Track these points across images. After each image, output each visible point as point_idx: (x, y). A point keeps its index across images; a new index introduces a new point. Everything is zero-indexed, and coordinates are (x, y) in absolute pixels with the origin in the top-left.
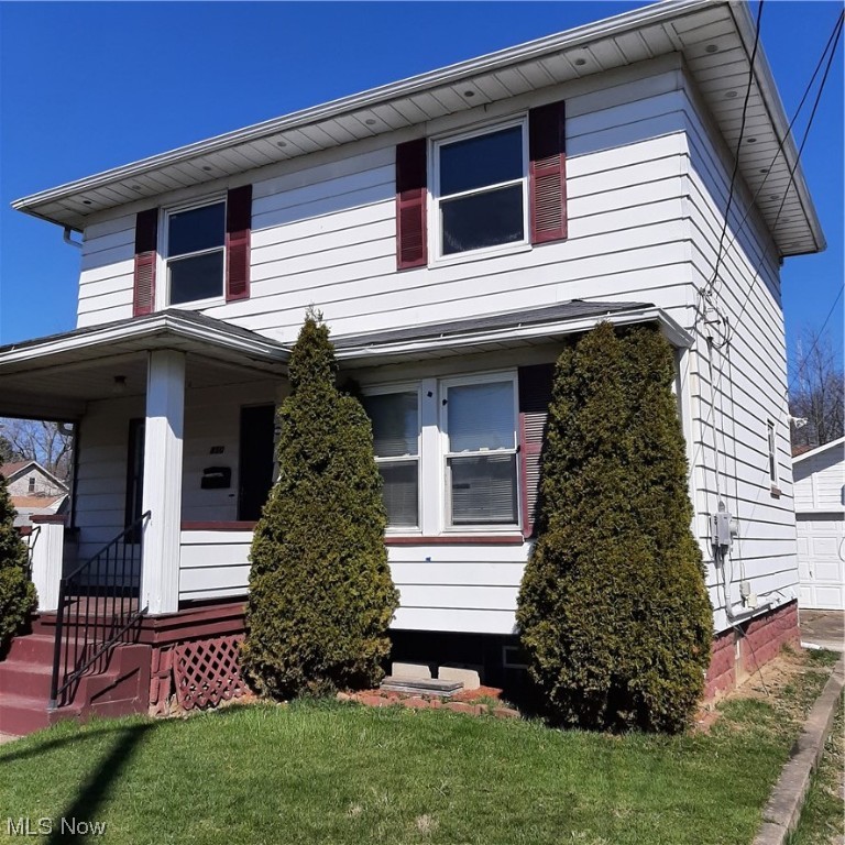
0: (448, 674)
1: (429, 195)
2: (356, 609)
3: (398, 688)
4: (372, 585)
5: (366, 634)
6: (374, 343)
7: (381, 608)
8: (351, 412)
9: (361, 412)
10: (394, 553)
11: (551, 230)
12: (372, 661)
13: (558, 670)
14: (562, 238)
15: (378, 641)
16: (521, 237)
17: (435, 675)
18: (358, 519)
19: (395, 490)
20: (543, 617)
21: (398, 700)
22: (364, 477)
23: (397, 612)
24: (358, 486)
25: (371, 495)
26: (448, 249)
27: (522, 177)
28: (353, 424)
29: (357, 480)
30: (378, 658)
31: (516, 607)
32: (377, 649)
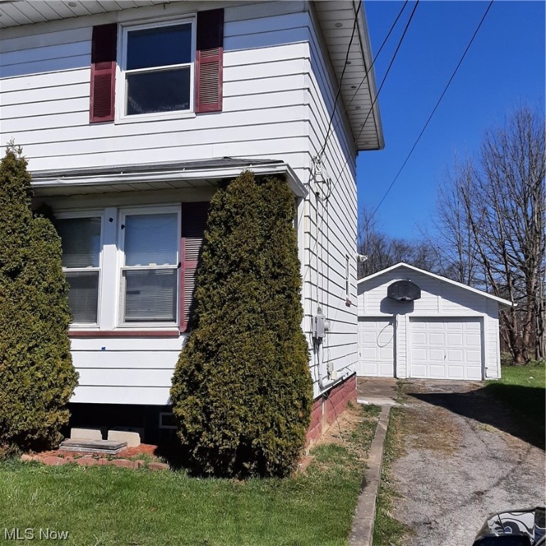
0: (115, 436)
1: (118, 68)
2: (40, 388)
3: (74, 449)
4: (55, 369)
5: (48, 408)
6: (65, 176)
7: (62, 387)
8: (43, 230)
9: (53, 230)
10: (75, 344)
11: (210, 103)
12: (53, 429)
13: (200, 434)
14: (218, 110)
15: (59, 413)
16: (188, 107)
17: (105, 437)
18: (46, 317)
19: (79, 294)
20: (191, 393)
21: (72, 459)
22: (53, 283)
23: (76, 390)
24: (46, 290)
25: (58, 298)
26: (131, 111)
27: (190, 62)
28: (46, 240)
29: (46, 285)
30: (58, 426)
31: (171, 385)
32: (57, 420)
